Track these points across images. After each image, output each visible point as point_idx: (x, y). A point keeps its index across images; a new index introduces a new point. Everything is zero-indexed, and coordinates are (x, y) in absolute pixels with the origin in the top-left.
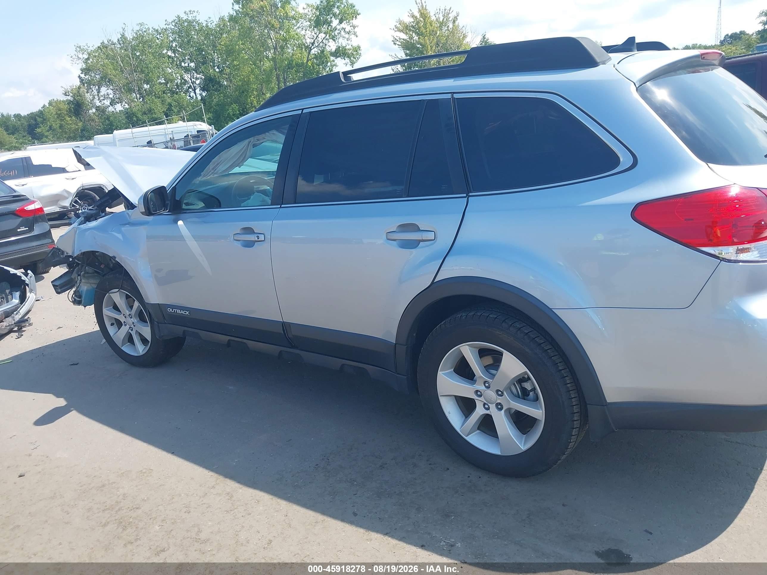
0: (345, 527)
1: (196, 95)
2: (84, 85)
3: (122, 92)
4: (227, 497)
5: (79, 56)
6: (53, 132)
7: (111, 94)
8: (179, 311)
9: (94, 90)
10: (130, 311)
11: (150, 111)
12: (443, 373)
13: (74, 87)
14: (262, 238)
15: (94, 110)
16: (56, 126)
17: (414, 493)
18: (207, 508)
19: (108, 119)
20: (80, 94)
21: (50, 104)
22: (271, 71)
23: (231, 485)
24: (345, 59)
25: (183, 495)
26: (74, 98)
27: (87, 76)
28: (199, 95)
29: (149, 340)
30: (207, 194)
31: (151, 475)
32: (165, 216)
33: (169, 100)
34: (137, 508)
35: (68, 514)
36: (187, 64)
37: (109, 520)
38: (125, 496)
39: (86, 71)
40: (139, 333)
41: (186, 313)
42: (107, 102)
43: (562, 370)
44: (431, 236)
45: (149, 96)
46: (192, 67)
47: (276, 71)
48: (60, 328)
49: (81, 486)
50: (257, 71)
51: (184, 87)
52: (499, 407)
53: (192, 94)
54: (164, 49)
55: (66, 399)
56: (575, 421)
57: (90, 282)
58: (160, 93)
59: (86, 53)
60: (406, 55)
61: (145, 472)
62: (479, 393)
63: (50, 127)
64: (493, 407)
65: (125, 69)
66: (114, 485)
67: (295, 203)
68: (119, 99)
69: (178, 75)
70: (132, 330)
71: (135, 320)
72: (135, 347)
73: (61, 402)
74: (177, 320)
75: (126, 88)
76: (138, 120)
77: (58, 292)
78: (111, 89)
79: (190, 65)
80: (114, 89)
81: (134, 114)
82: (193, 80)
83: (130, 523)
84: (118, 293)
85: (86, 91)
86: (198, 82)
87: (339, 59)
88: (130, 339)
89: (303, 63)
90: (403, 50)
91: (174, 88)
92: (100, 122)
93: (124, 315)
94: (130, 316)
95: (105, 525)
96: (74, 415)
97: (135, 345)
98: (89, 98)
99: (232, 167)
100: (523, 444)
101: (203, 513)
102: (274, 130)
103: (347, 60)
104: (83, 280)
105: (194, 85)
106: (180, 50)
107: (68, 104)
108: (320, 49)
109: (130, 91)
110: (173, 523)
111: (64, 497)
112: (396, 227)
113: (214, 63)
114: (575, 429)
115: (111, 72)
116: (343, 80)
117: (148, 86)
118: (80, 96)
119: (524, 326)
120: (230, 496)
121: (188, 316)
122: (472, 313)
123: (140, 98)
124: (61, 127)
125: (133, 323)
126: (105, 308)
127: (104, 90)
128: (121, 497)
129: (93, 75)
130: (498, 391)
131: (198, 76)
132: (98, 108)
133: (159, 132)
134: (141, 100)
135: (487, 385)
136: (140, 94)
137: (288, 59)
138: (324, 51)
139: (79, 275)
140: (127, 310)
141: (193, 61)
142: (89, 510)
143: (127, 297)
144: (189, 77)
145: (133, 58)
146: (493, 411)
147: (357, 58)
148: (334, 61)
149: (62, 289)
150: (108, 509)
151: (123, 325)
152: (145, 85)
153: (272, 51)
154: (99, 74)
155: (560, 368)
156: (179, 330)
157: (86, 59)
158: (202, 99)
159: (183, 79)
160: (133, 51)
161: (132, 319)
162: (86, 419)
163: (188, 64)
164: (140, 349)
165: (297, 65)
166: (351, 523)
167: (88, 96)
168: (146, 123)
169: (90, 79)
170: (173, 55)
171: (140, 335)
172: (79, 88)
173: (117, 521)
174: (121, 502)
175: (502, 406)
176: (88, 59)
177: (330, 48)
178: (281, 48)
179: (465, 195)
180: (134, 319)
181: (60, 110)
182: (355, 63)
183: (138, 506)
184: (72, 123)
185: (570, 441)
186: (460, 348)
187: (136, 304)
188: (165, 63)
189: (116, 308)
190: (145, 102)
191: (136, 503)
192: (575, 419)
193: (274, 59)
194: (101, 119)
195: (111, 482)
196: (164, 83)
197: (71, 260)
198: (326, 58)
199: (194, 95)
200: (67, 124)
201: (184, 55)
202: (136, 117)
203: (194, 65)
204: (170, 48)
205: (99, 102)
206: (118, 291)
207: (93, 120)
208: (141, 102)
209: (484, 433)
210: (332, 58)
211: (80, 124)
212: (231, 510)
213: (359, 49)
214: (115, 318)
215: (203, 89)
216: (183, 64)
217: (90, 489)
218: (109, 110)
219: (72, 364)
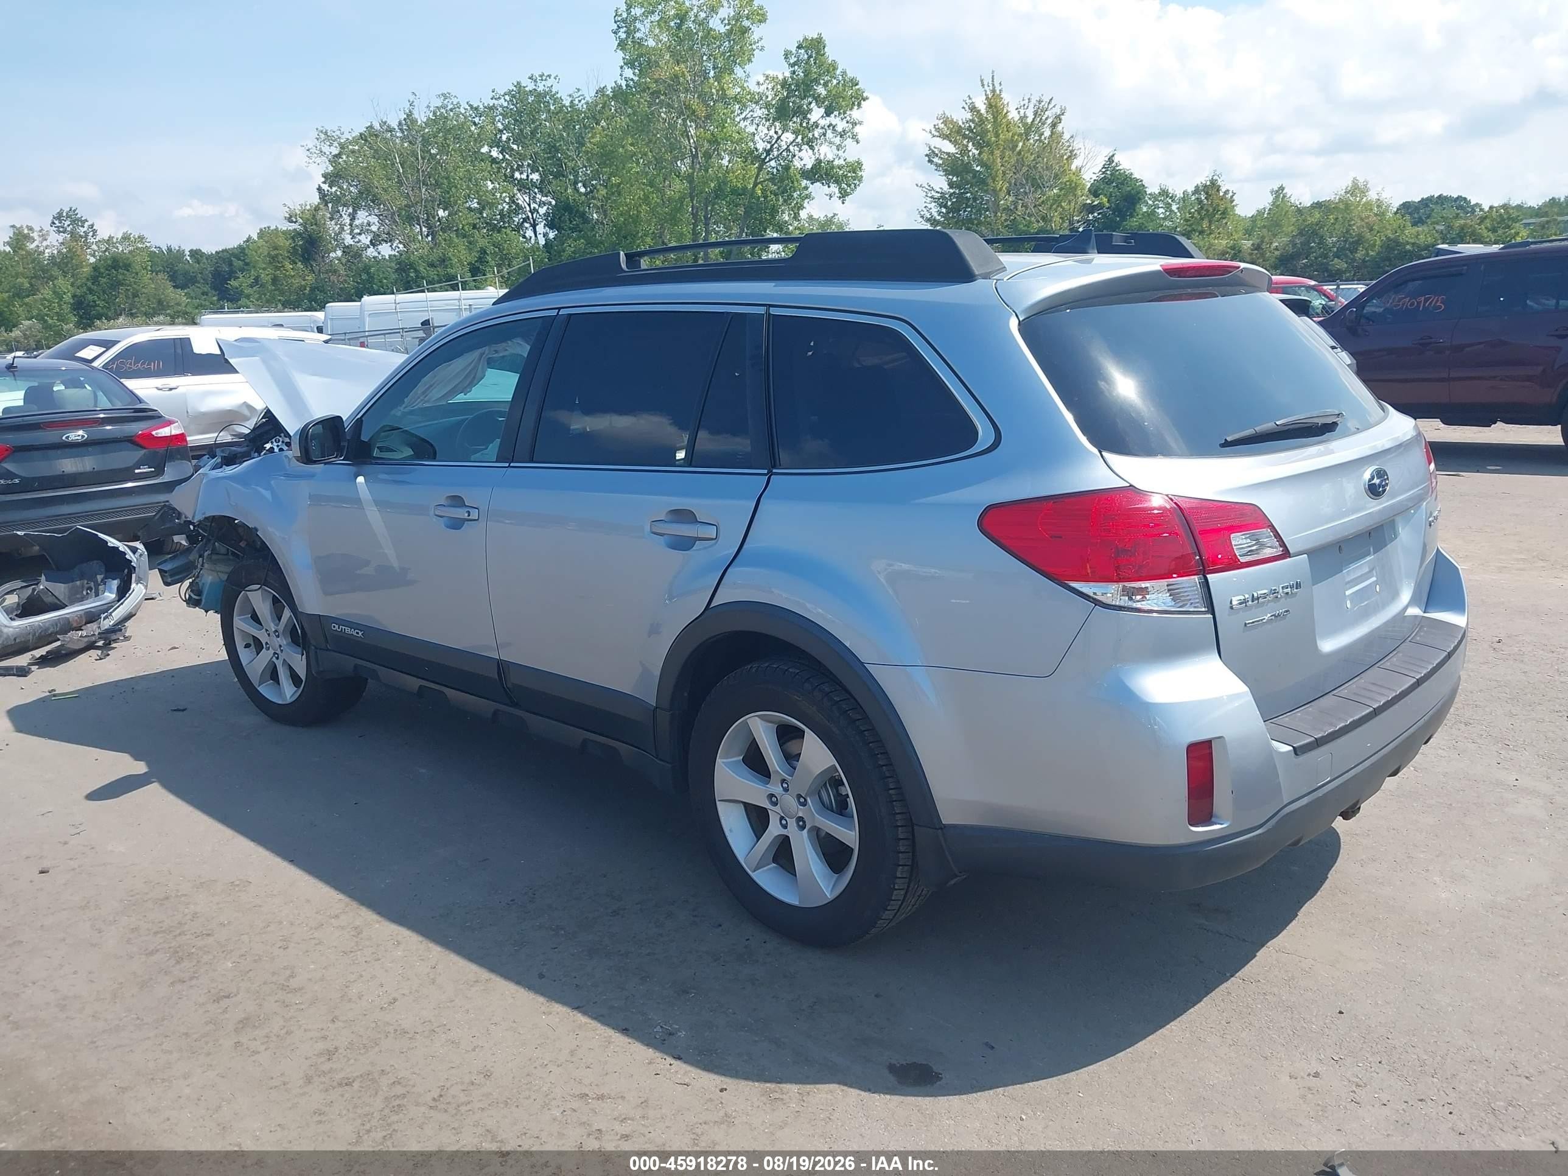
0: (517, 992)
1: (536, 236)
2: (326, 205)
3: (395, 222)
4: (352, 933)
5: (323, 149)
6: (261, 289)
7: (374, 223)
8: (348, 630)
9: (343, 215)
10: (277, 625)
11: (443, 261)
12: (723, 762)
13: (308, 207)
14: (474, 515)
15: (339, 253)
16: (266, 277)
17: (648, 954)
18: (316, 945)
19: (366, 269)
20: (316, 221)
21: (261, 234)
22: (682, 199)
23: (367, 916)
24: (829, 187)
25: (285, 923)
26: (305, 227)
27: (334, 189)
28: (542, 235)
29: (304, 679)
30: (416, 436)
31: (245, 891)
32: (340, 467)
33: (482, 242)
34: (208, 935)
35: (100, 932)
36: (525, 174)
37: (159, 947)
38: (195, 915)
39: (331, 178)
40: (290, 665)
41: (358, 633)
42: (365, 239)
43: (884, 766)
44: (711, 532)
45: (444, 232)
46: (535, 181)
47: (692, 200)
48: (175, 648)
49: (132, 896)
50: (655, 198)
51: (514, 219)
52: (801, 823)
53: (530, 233)
54: (484, 145)
55: (149, 765)
56: (902, 852)
57: (218, 569)
58: (466, 228)
59: (335, 144)
60: (951, 185)
61: (238, 885)
62: (774, 799)
63: (257, 279)
64: (792, 823)
65: (406, 177)
66: (183, 899)
67: (532, 461)
68: (388, 234)
69: (504, 195)
70: (277, 658)
71: (283, 641)
72: (280, 688)
73: (140, 768)
74: (345, 645)
75: (404, 213)
76: (419, 277)
77: (167, 582)
78: (376, 215)
79: (531, 177)
80: (382, 215)
81: (412, 266)
82: (532, 206)
83: (190, 954)
84: (260, 591)
85: (329, 215)
86: (542, 211)
87: (818, 184)
88: (273, 674)
89: (745, 189)
90: (945, 175)
91: (494, 220)
92: (347, 275)
93: (267, 630)
94: (277, 634)
95: (152, 953)
96: (154, 789)
97: (279, 684)
98: (334, 229)
99: (454, 392)
100: (830, 889)
101: (307, 952)
102: (518, 339)
103: (834, 189)
104: (206, 566)
105: (535, 216)
106: (515, 147)
107: (293, 238)
108: (782, 164)
109: (411, 219)
110: (255, 961)
111: (100, 909)
112: (665, 513)
113: (576, 176)
114: (901, 867)
115: (379, 183)
116: (624, 266)
117: (447, 212)
118: (316, 224)
119: (836, 691)
120: (358, 931)
121: (360, 639)
122: (766, 665)
123: (428, 235)
124: (275, 280)
125: (280, 646)
126: (240, 616)
127: (362, 216)
128: (189, 917)
129: (345, 187)
130: (799, 796)
131: (544, 199)
132: (347, 250)
133: (447, 305)
134: (430, 238)
135: (785, 785)
136: (429, 227)
137: (718, 178)
138: (790, 168)
139: (200, 556)
140: (273, 622)
141: (538, 171)
142: (135, 930)
143: (275, 601)
144: (527, 199)
145: (423, 158)
146: (792, 831)
147: (853, 185)
148: (806, 188)
149: (173, 579)
150: (164, 932)
151: (264, 649)
152: (442, 210)
153: (688, 161)
154: (356, 186)
155: (881, 763)
156: (349, 663)
157: (335, 156)
158: (545, 246)
159: (514, 202)
160: (424, 146)
161: (278, 639)
162: (172, 798)
163: (528, 176)
164: (288, 692)
165: (735, 191)
166: (530, 987)
167: (332, 227)
168: (424, 286)
169: (338, 193)
170: (501, 157)
171: (290, 668)
172: (317, 209)
173: (172, 950)
174: (186, 924)
175: (804, 822)
176: (338, 156)
177: (802, 163)
178: (705, 157)
179: (766, 471)
180: (281, 639)
181: (276, 248)
182: (848, 195)
183: (210, 932)
184: (298, 276)
185: (894, 886)
186: (748, 721)
187: (287, 613)
188: (483, 171)
189: (255, 618)
190: (436, 244)
191: (209, 927)
192: (902, 849)
193: (690, 178)
194: (350, 269)
195: (179, 894)
196: (475, 209)
197: (192, 527)
198: (793, 183)
199: (533, 235)
200: (286, 276)
201: (522, 157)
202: (416, 271)
203: (538, 178)
204: (496, 143)
205: (352, 239)
206: (259, 588)
207: (335, 271)
208: (428, 243)
209: (781, 869)
210: (804, 183)
211: (309, 278)
212: (351, 952)
213: (860, 168)
214: (253, 636)
215: (551, 225)
216: (517, 175)
217: (144, 901)
218: (368, 254)
219: (175, 710)
